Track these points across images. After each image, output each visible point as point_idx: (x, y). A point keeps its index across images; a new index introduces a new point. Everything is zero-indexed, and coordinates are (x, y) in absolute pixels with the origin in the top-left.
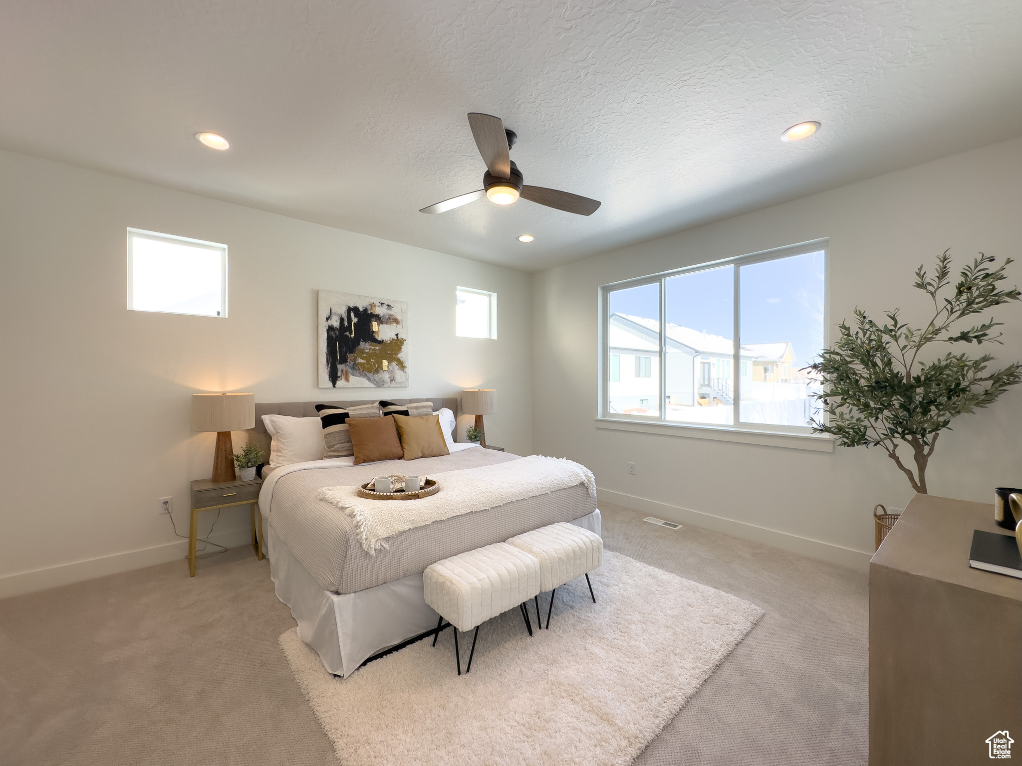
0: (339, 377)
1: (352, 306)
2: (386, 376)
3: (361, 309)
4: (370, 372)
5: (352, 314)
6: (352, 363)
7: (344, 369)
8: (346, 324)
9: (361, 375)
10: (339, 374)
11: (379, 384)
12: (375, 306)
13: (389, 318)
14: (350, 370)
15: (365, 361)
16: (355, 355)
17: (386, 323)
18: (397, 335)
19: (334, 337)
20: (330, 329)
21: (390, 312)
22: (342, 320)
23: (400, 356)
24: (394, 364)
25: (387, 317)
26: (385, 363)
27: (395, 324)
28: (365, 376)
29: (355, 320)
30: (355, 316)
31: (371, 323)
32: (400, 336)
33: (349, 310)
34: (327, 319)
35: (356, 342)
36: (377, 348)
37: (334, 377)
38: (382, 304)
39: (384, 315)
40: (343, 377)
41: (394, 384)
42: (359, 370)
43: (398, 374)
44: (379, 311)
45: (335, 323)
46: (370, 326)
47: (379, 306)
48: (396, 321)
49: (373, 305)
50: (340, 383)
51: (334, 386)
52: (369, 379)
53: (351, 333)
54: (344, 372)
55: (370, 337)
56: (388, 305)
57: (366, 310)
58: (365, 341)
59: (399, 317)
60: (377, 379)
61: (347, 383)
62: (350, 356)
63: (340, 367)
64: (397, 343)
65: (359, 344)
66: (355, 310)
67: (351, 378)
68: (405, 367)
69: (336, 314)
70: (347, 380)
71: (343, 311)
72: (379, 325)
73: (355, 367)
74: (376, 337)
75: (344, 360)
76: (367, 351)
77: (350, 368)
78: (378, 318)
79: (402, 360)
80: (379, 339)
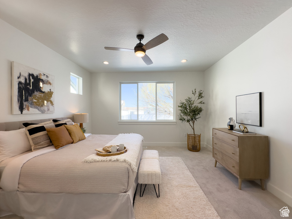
0: (24, 108)
1: (31, 73)
2: (46, 108)
3: (35, 76)
4: (39, 106)
5: (31, 77)
6: (31, 101)
7: (27, 104)
8: (28, 81)
9: (35, 107)
10: (24, 107)
11: (43, 112)
12: (41, 75)
13: (47, 82)
14: (30, 105)
15: (37, 101)
16: (32, 97)
17: (46, 84)
18: (50, 90)
19: (22, 88)
20: (20, 83)
21: (47, 79)
22: (26, 79)
23: (52, 99)
24: (49, 102)
26: (45, 102)
27: (50, 85)
28: (37, 108)
29: (32, 80)
30: (32, 78)
31: (40, 83)
32: (51, 90)
33: (30, 75)
34: (18, 78)
35: (33, 91)
36: (42, 95)
37: (21, 109)
38: (44, 75)
39: (45, 80)
40: (26, 109)
41: (49, 112)
42: (34, 105)
43: (51, 107)
44: (43, 77)
45: (22, 80)
46: (39, 84)
47: (43, 75)
48: (50, 84)
49: (40, 74)
50: (25, 112)
51: (22, 113)
52: (39, 110)
53: (30, 87)
54: (27, 106)
55: (39, 89)
56: (47, 76)
57: (37, 76)
58: (37, 91)
59: (51, 82)
60: (42, 109)
61: (28, 112)
62: (30, 98)
63: (25, 103)
64: (50, 94)
65: (34, 93)
66: (32, 75)
67: (30, 109)
68: (53, 104)
69: (23, 76)
70: (28, 110)
71: (26, 75)
72: (43, 84)
73: (32, 104)
74: (42, 90)
75: (27, 100)
76: (38, 96)
77: (30, 104)
78: (42, 81)
79: (52, 101)
80: (43, 91)
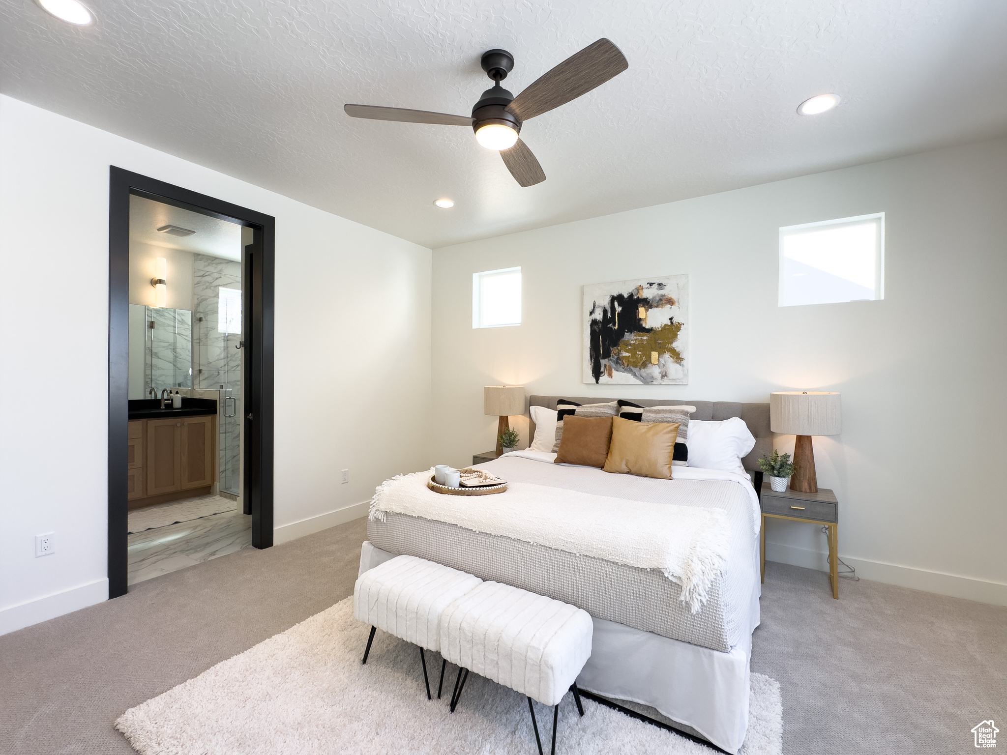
0: (602, 372)
1: (615, 295)
2: (655, 371)
3: (626, 296)
4: (636, 366)
5: (616, 304)
6: (616, 357)
7: (608, 364)
8: (609, 315)
9: (625, 370)
10: (602, 370)
11: (648, 381)
12: (642, 288)
13: (661, 300)
14: (613, 365)
15: (629, 354)
16: (619, 348)
17: (657, 306)
18: (671, 319)
19: (598, 331)
20: (594, 323)
21: (661, 292)
22: (605, 312)
23: (676, 345)
24: (667, 355)
25: (658, 299)
26: (655, 355)
27: (669, 306)
28: (630, 371)
29: (619, 309)
30: (619, 305)
31: (637, 308)
32: (675, 320)
33: (613, 299)
34: (591, 313)
35: (620, 334)
36: (645, 338)
37: (597, 373)
38: (651, 284)
39: (654, 297)
40: (606, 373)
41: (666, 381)
42: (623, 364)
43: (673, 368)
44: (648, 293)
45: (599, 316)
46: (636, 313)
47: (647, 288)
48: (671, 302)
49: (640, 288)
50: (603, 379)
51: (597, 382)
52: (635, 375)
53: (614, 325)
54: (607, 367)
55: (636, 326)
56: (659, 284)
57: (631, 296)
58: (630, 331)
59: (674, 296)
60: (644, 375)
61: (610, 379)
62: (614, 350)
63: (603, 362)
64: (672, 329)
65: (623, 336)
66: (619, 298)
67: (614, 373)
68: (682, 359)
69: (599, 306)
70: (610, 375)
71: (605, 302)
72: (647, 310)
73: (619, 361)
74: (644, 325)
75: (607, 355)
76: (632, 342)
77: (614, 362)
78: (647, 303)
79: (677, 350)
80: (647, 327)
